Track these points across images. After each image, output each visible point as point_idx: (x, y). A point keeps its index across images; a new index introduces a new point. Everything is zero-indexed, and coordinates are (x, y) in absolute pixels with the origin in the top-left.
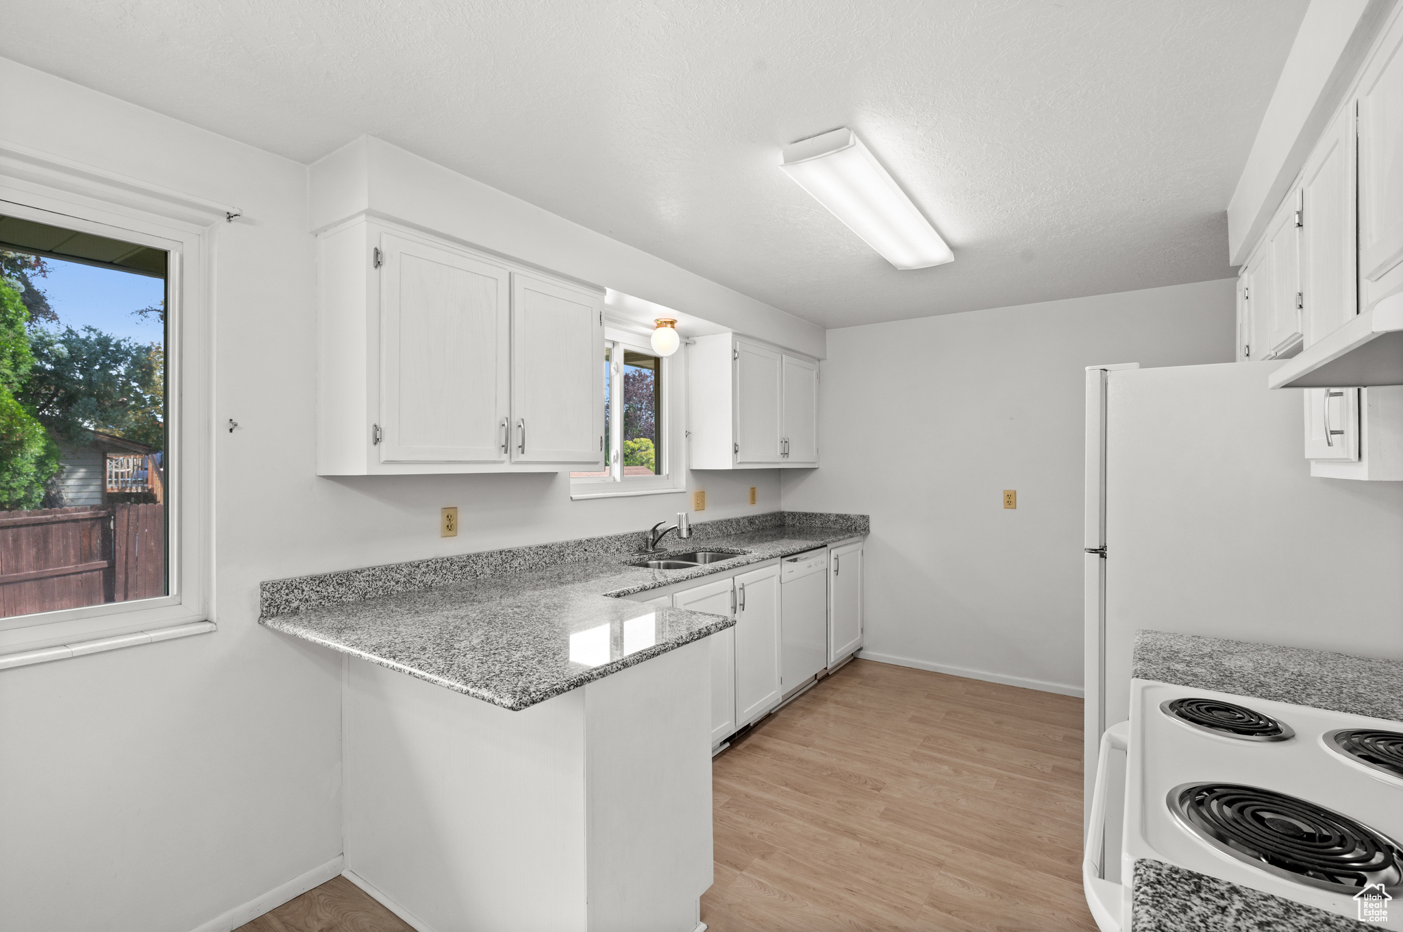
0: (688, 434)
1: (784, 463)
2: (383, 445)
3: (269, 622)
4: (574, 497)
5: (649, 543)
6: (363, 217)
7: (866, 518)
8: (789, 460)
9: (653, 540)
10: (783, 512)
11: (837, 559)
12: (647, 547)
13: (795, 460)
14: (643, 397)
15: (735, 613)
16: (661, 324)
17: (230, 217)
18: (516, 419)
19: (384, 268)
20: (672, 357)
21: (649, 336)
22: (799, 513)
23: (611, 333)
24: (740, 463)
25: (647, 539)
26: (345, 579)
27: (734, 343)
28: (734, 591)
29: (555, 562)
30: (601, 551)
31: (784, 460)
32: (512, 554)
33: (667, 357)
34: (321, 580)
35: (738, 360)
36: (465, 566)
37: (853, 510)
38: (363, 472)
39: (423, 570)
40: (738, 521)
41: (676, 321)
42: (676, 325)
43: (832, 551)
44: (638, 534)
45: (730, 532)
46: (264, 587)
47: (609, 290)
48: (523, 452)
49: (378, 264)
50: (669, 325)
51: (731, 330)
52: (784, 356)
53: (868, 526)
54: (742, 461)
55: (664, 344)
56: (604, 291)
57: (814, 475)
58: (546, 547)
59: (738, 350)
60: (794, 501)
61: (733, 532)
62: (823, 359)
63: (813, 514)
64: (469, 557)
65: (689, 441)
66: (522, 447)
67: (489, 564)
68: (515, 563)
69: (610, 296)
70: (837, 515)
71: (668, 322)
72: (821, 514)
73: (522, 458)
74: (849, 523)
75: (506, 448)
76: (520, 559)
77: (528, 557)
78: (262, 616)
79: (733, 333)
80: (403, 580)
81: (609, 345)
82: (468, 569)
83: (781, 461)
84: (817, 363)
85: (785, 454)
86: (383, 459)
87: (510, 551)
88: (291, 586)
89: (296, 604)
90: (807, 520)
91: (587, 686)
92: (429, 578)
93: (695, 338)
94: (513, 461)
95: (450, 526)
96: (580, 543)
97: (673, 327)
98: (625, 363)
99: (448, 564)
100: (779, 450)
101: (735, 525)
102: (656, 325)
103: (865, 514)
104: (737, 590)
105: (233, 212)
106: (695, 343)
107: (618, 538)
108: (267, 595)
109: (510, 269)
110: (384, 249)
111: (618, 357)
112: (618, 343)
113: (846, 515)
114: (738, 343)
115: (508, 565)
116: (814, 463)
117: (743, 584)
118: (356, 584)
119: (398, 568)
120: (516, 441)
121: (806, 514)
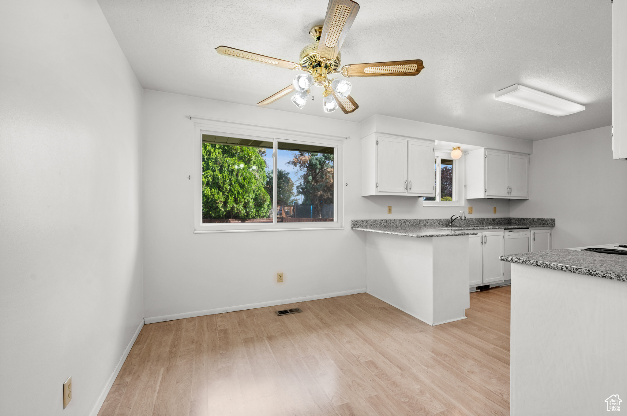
0: (465, 186)
1: (509, 196)
2: (378, 187)
3: (354, 228)
4: (424, 206)
5: (450, 222)
6: (374, 133)
7: (553, 220)
8: (511, 195)
9: (451, 221)
10: (511, 218)
11: (534, 234)
12: (449, 223)
13: (514, 195)
14: (447, 179)
15: (482, 244)
16: (454, 149)
17: (346, 138)
18: (409, 181)
19: (378, 145)
20: (460, 160)
21: (450, 153)
22: (518, 218)
23: (437, 154)
24: (487, 196)
25: (449, 221)
26: (367, 221)
27: (485, 152)
28: (482, 237)
29: (418, 225)
30: (433, 223)
31: (509, 195)
32: (406, 221)
33: (457, 160)
34: (363, 221)
35: (486, 158)
36: (394, 222)
37: (546, 216)
38: (374, 194)
39: (384, 222)
40: (487, 219)
41: (460, 147)
42: (460, 148)
43: (532, 231)
44: (446, 219)
45: (484, 223)
46: (352, 221)
47: (436, 141)
48: (411, 190)
49: (377, 144)
50: (458, 149)
51: (483, 147)
52: (509, 155)
53: (554, 223)
54: (488, 195)
55: (455, 155)
56: (435, 141)
57: (526, 202)
58: (415, 220)
59: (486, 154)
60: (516, 213)
61: (485, 223)
62: (531, 154)
63: (525, 218)
64: (395, 220)
65: (466, 189)
66: (411, 188)
67: (400, 223)
68: (407, 223)
69: (437, 142)
70: (538, 219)
71: (457, 148)
72: (529, 218)
73: (411, 191)
74: (544, 222)
75: (406, 188)
76: (408, 222)
77: (410, 222)
78: (352, 227)
79: (484, 148)
80: (379, 223)
81: (436, 158)
82: (394, 223)
83: (507, 195)
84: (528, 156)
85: (509, 193)
86: (378, 191)
87: (405, 220)
88: (357, 221)
89: (358, 226)
90: (522, 221)
91: (433, 238)
92: (385, 224)
93: (469, 152)
94: (408, 192)
95: (390, 212)
96: (426, 220)
97: (459, 149)
98: (441, 164)
99: (390, 221)
100: (506, 191)
101: (486, 221)
102: (453, 149)
103: (552, 218)
104: (483, 237)
105: (347, 137)
106: (468, 154)
107: (439, 220)
108: (353, 223)
109: (407, 140)
110: (379, 140)
111: (439, 161)
112: (438, 157)
113: (542, 219)
114: (487, 152)
115: (405, 224)
116: (526, 197)
117: (486, 235)
118: (369, 223)
119: (378, 220)
120: (409, 187)
121: (522, 219)
